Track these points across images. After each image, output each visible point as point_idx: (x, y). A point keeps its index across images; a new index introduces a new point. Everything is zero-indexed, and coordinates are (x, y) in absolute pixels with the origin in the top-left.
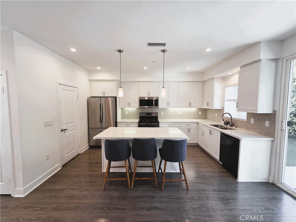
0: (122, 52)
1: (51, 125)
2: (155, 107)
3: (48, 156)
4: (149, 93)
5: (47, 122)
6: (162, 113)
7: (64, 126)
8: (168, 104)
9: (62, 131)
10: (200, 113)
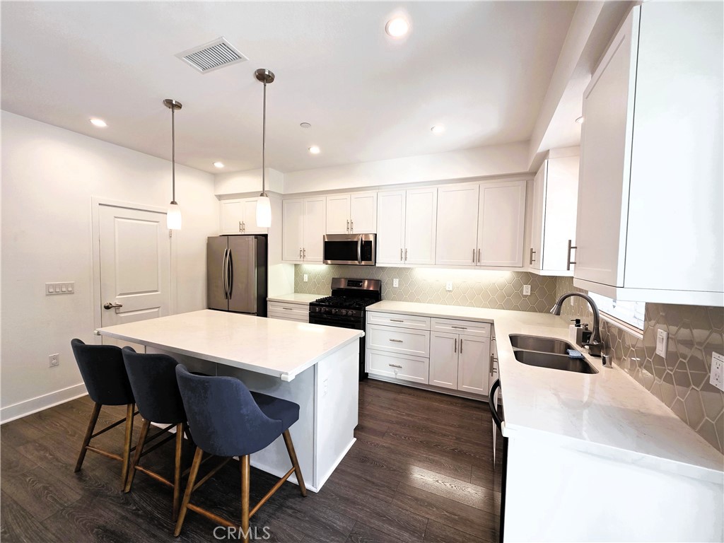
0: (179, 106)
1: (71, 293)
2: (363, 263)
3: (55, 358)
4: (350, 224)
5: (54, 286)
6: (396, 283)
7: (117, 297)
8: (404, 255)
9: (107, 308)
10: (527, 290)
